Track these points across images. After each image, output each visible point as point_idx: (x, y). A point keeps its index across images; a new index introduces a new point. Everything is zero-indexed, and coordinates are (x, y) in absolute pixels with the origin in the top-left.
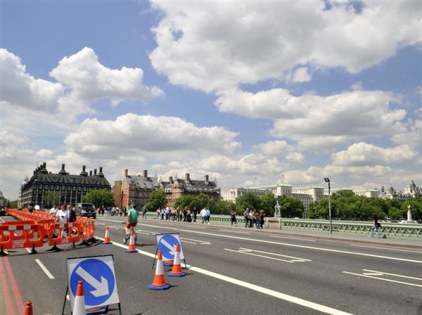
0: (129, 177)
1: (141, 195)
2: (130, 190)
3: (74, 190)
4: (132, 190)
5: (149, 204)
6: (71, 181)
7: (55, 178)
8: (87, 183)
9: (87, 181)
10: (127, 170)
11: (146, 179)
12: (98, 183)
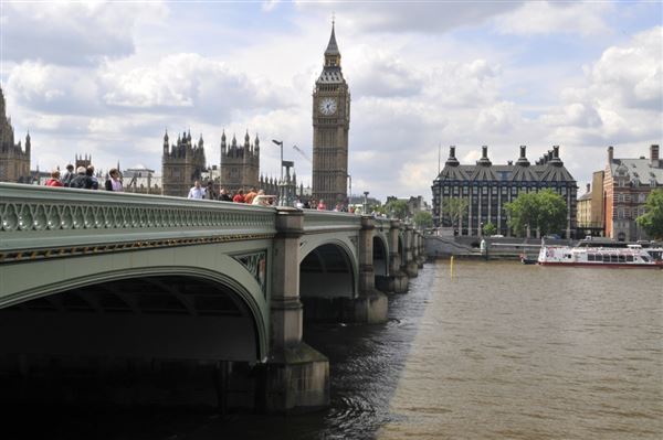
0: (617, 162)
1: (641, 198)
2: (615, 189)
3: (504, 193)
4: (622, 189)
5: (645, 215)
6: (499, 177)
7: (470, 173)
8: (528, 179)
9: (527, 175)
10: (611, 148)
11: (656, 164)
12: (550, 179)
